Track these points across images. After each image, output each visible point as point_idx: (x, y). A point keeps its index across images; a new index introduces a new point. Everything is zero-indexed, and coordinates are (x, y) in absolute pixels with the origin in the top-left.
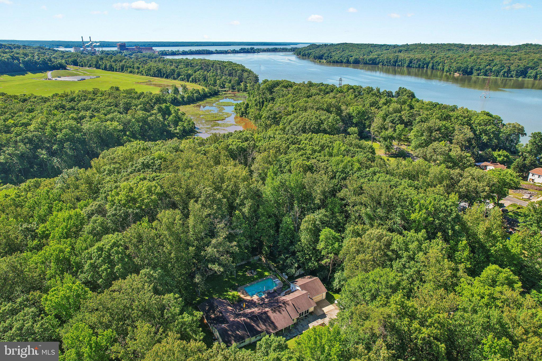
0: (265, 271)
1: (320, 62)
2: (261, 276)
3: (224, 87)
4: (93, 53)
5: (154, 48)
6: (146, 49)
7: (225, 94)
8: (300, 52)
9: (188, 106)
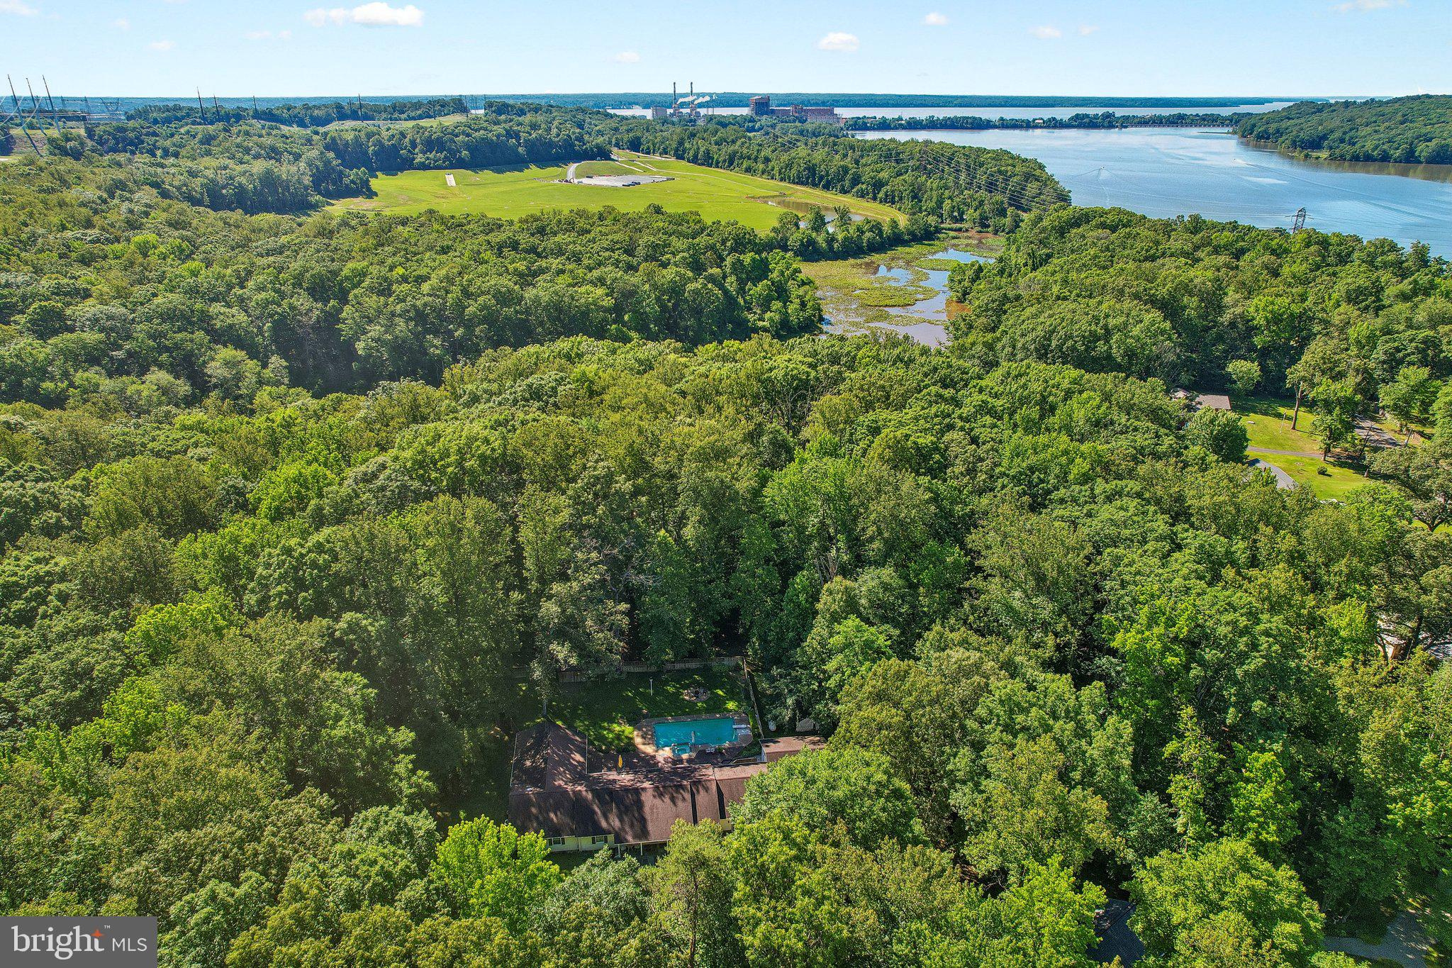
0: (731, 699)
1: (1307, 156)
2: (716, 706)
3: (962, 220)
4: (691, 121)
5: (837, 111)
6: (820, 113)
7: (954, 238)
8: (1254, 126)
9: (839, 263)
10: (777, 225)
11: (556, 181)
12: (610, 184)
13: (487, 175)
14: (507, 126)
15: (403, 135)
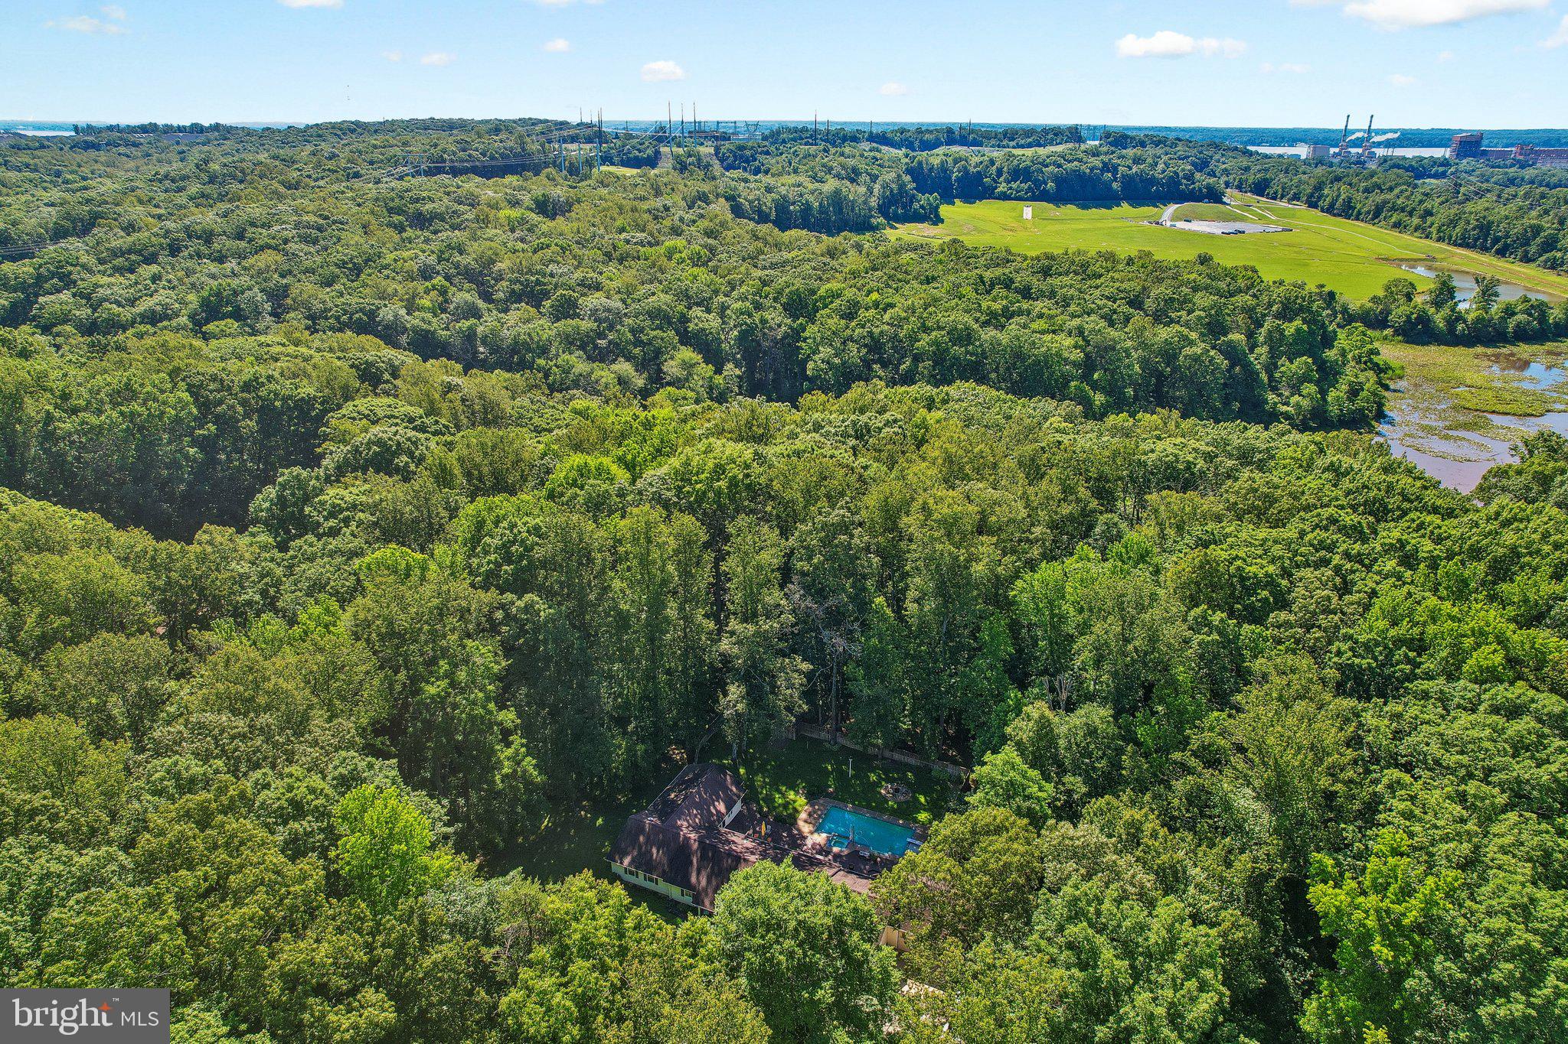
0: (929, 811)
2: (906, 811)
10: (1381, 293)
11: (1146, 223)
12: (1208, 230)
13: (1071, 210)
14: (1106, 159)
15: (992, 162)
